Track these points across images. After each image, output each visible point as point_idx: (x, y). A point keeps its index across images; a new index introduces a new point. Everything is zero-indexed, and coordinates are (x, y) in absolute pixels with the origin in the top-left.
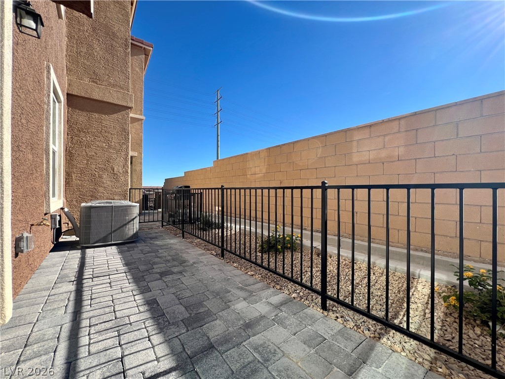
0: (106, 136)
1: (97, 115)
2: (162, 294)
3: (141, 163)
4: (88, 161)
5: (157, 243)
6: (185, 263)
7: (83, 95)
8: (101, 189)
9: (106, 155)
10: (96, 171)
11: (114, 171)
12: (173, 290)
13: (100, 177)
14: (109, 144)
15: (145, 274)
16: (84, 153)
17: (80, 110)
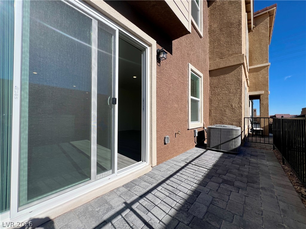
0: (228, 87)
1: (222, 76)
2: (207, 192)
3: (267, 98)
4: (218, 102)
5: (253, 160)
6: (254, 183)
7: (216, 68)
8: (225, 118)
9: (227, 98)
10: (222, 108)
11: (232, 107)
12: (216, 195)
13: (225, 111)
14: (229, 91)
15: (216, 175)
16: (217, 99)
17: (214, 76)
